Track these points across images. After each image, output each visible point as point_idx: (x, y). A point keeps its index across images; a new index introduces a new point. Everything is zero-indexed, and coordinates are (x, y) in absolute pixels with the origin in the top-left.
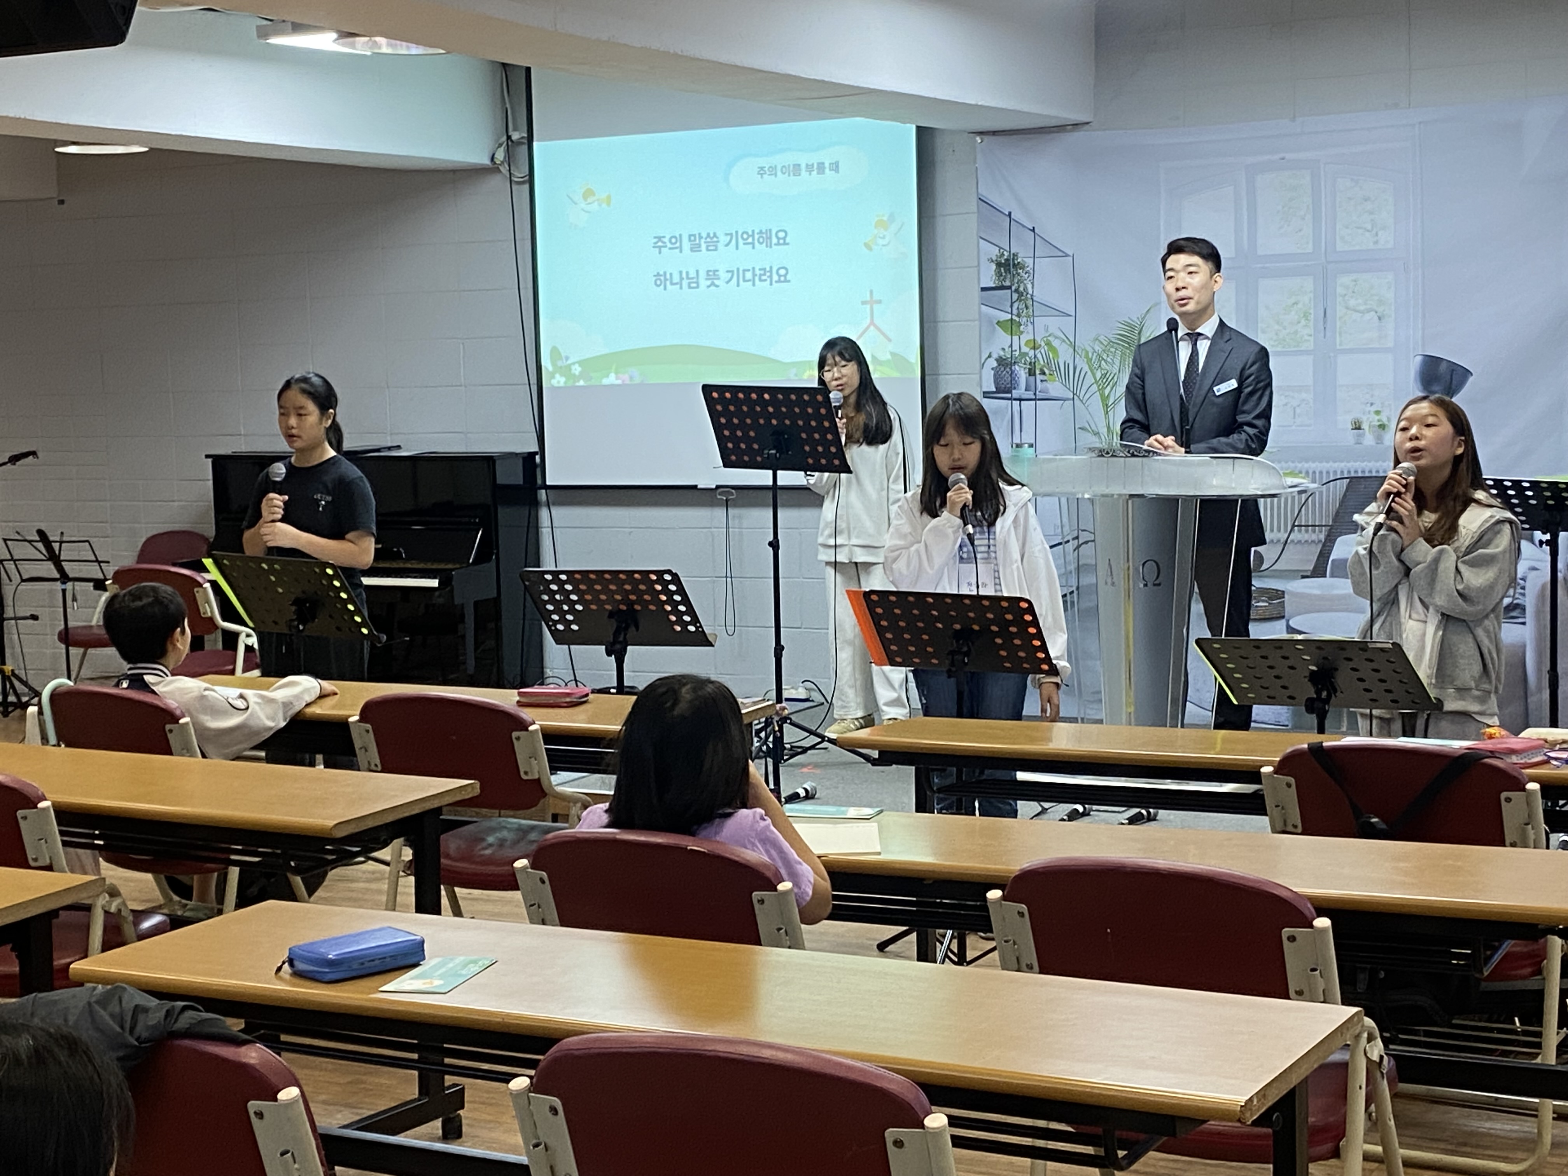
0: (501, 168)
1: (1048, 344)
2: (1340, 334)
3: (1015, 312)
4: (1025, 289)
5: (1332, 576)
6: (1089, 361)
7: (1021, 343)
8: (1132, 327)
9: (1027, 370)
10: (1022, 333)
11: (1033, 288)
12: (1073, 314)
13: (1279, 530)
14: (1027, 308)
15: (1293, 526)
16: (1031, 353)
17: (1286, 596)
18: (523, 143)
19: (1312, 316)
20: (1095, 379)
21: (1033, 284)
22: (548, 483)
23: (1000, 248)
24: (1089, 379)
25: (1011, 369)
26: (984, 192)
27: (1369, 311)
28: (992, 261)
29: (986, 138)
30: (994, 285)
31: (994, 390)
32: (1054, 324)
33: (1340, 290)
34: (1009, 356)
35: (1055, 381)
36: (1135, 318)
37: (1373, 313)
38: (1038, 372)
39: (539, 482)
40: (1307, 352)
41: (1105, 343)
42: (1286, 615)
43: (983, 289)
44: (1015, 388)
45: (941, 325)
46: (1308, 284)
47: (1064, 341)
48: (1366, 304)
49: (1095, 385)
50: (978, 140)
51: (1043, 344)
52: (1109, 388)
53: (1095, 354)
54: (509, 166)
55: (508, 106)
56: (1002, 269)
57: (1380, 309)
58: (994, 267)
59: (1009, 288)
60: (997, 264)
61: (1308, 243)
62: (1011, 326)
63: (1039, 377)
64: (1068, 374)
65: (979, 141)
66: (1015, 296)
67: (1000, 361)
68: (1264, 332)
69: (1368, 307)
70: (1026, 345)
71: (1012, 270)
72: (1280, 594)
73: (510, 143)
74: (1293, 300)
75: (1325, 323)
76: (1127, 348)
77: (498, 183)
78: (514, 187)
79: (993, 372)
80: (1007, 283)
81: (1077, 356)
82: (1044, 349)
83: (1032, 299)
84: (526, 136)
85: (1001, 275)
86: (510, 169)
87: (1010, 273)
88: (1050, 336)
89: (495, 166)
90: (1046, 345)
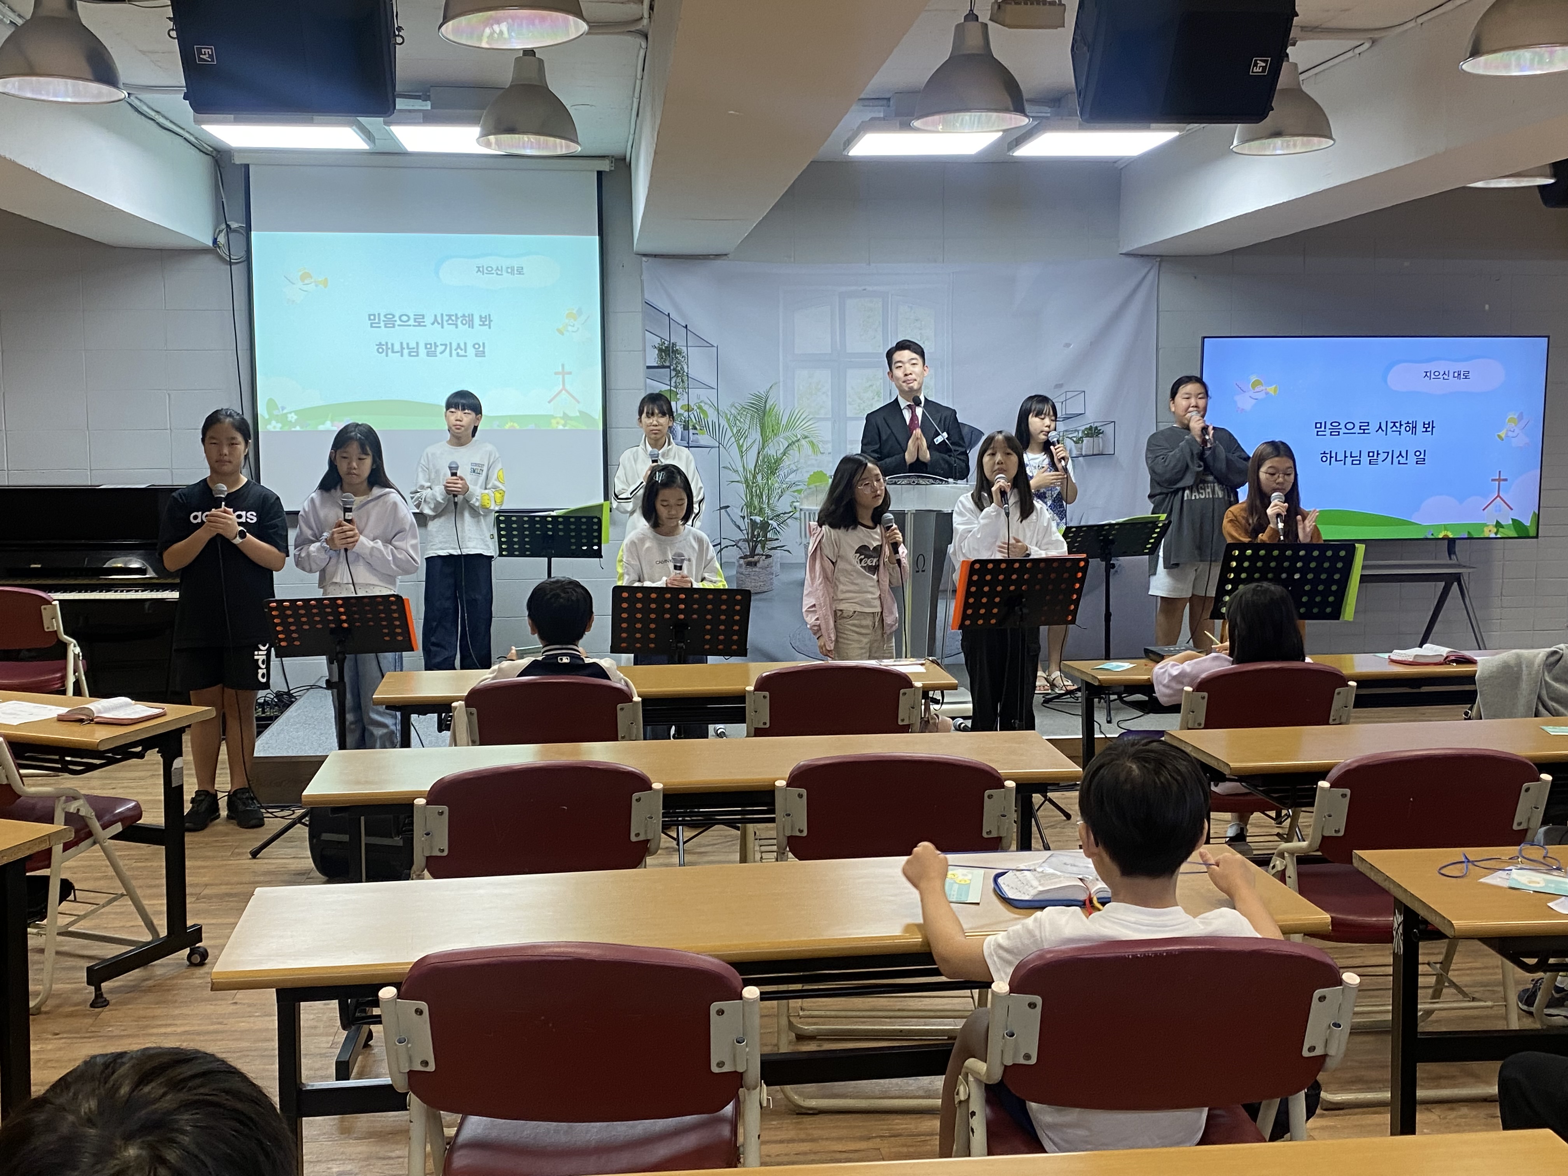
0: (221, 250)
1: (700, 408)
3: (673, 384)
4: (682, 368)
6: (728, 420)
8: (760, 398)
11: (687, 367)
12: (715, 386)
14: (683, 381)
16: (686, 414)
18: (242, 232)
21: (687, 365)
23: (663, 339)
26: (647, 296)
28: (656, 347)
29: (651, 259)
30: (657, 365)
32: (703, 393)
36: (763, 393)
41: (739, 408)
43: (648, 367)
47: (710, 406)
49: (733, 438)
50: (644, 259)
51: (695, 408)
52: (742, 440)
53: (732, 416)
54: (229, 248)
55: (223, 197)
56: (663, 354)
58: (657, 352)
59: (669, 367)
60: (659, 350)
63: (691, 431)
64: (714, 430)
65: (646, 261)
66: (673, 373)
70: (682, 407)
71: (671, 354)
73: (229, 231)
77: (219, 263)
80: (667, 364)
81: (720, 418)
82: (696, 411)
83: (688, 376)
84: (244, 225)
85: (662, 358)
86: (229, 252)
87: (669, 357)
88: (701, 402)
89: (216, 248)
90: (698, 408)
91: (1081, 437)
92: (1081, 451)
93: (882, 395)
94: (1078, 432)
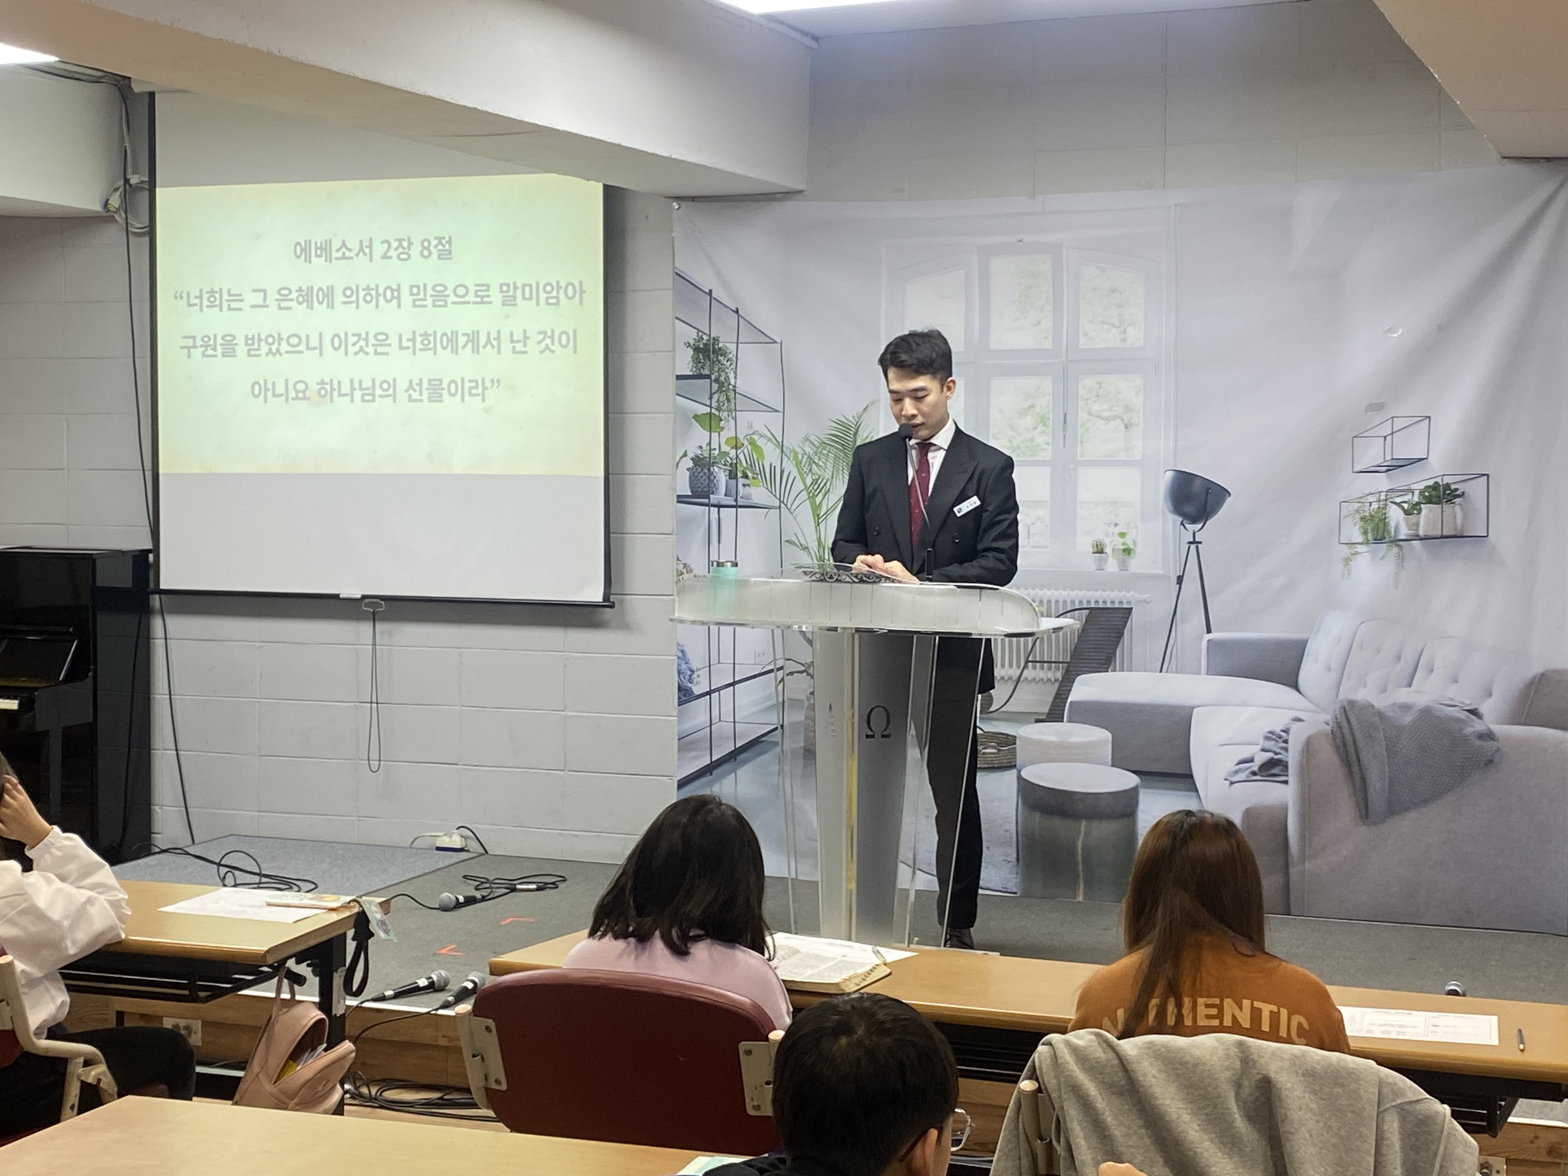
0: (117, 217)
1: (752, 443)
2: (1082, 442)
3: (714, 404)
4: (727, 379)
5: (1070, 721)
6: (798, 464)
7: (721, 441)
8: (847, 427)
9: (727, 473)
10: (722, 429)
11: (735, 378)
13: (1011, 666)
14: (728, 400)
15: (1027, 662)
17: (1018, 742)
18: (142, 189)
19: (1051, 421)
20: (805, 484)
21: (735, 373)
22: (162, 587)
23: (699, 330)
24: (799, 485)
25: (709, 470)
26: (680, 264)
27: (1115, 418)
29: (683, 204)
31: (690, 494)
32: (759, 420)
33: (1082, 393)
34: (708, 456)
35: (757, 486)
36: (850, 418)
37: (1119, 421)
38: (739, 475)
39: (152, 585)
40: (1043, 463)
42: (1018, 764)
43: (679, 377)
44: (713, 493)
45: (629, 417)
46: (1047, 383)
47: (770, 440)
48: (1111, 409)
49: (805, 492)
50: (675, 205)
51: (746, 443)
52: (820, 495)
53: (806, 457)
54: (126, 213)
55: (127, 144)
56: (701, 356)
57: (1127, 417)
59: (708, 377)
60: (694, 350)
61: (1047, 338)
62: (711, 422)
63: (741, 481)
64: (774, 479)
65: (677, 207)
66: (715, 386)
67: (697, 460)
69: (1113, 414)
71: (712, 356)
72: (1010, 740)
74: (1030, 402)
75: (1064, 430)
76: (841, 451)
77: (113, 234)
78: (132, 239)
79: (688, 473)
80: (706, 372)
81: (785, 459)
83: (735, 391)
84: (147, 179)
85: (700, 362)
86: (127, 218)
87: (709, 360)
88: (754, 433)
89: (109, 214)
90: (750, 443)
91: (1418, 504)
92: (1417, 530)
93: (1050, 423)
94: (1413, 493)
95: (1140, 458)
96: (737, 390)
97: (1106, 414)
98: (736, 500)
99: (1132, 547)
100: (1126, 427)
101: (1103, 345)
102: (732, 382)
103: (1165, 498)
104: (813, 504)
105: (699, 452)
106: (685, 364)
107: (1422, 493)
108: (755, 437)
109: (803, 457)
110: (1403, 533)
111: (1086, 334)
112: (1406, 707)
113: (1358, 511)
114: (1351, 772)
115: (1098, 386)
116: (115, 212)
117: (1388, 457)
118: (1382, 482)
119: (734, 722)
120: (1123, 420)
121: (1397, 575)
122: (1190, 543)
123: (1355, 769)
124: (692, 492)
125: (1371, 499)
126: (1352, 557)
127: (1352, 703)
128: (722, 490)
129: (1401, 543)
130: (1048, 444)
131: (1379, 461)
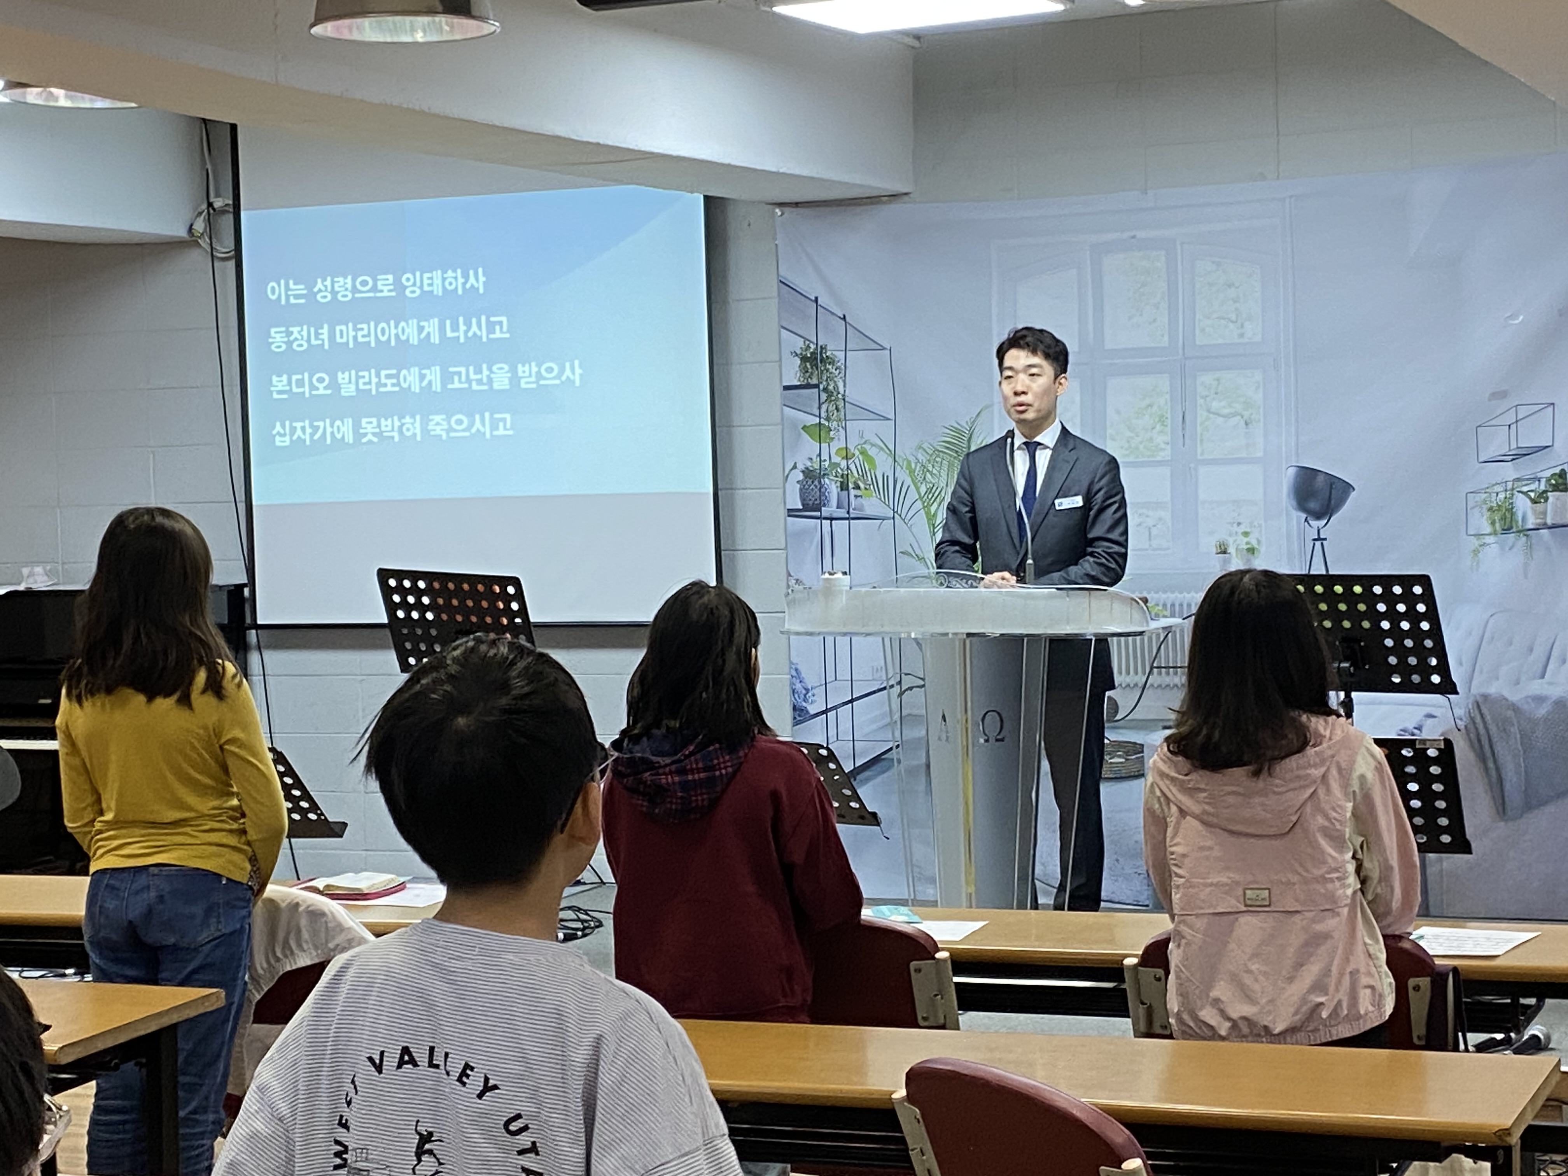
1: (863, 453)
2: (1202, 441)
3: (823, 414)
4: (836, 387)
6: (912, 472)
7: (832, 451)
8: (961, 433)
9: (838, 484)
10: (832, 439)
12: (892, 416)
13: (1136, 673)
14: (837, 409)
15: (1152, 668)
17: (1146, 749)
18: (228, 212)
19: (1169, 420)
20: (919, 494)
21: (844, 382)
22: (259, 622)
23: (806, 339)
24: (913, 495)
25: (820, 482)
26: (785, 273)
27: (1234, 415)
28: (797, 355)
29: (787, 210)
30: (799, 383)
31: (801, 507)
32: (871, 428)
33: (1200, 391)
34: (818, 467)
35: (872, 496)
36: (963, 423)
37: (1239, 417)
38: (851, 486)
39: (248, 620)
40: (1163, 463)
41: (931, 452)
43: (787, 388)
44: (824, 505)
45: (736, 431)
46: (1164, 383)
47: (882, 449)
48: (1230, 406)
50: (778, 211)
51: (857, 453)
52: (935, 505)
53: (919, 465)
54: (211, 239)
55: (209, 166)
56: (809, 366)
57: (1246, 414)
58: (798, 361)
59: (816, 386)
60: (801, 359)
61: (1163, 336)
62: (820, 432)
63: (853, 492)
64: (887, 489)
66: (824, 396)
67: (808, 473)
68: (1113, 439)
69: (1233, 411)
71: (819, 364)
72: (1139, 748)
73: (212, 211)
74: (1148, 401)
75: (1183, 429)
76: (955, 458)
77: (197, 258)
78: (216, 264)
79: (798, 486)
80: (814, 381)
81: (898, 468)
82: (859, 458)
83: (844, 400)
84: (231, 202)
85: (807, 372)
86: (211, 244)
87: (817, 369)
88: (865, 443)
89: (194, 238)
90: (861, 453)
91: (1545, 492)
92: (1545, 518)
93: (1169, 422)
94: (1539, 481)
95: (1260, 454)
96: (847, 399)
97: (1226, 411)
98: (848, 512)
99: (1256, 546)
100: (1246, 424)
101: (1220, 341)
102: (842, 391)
103: (1289, 495)
104: (928, 513)
105: (809, 464)
106: (792, 375)
107: (1548, 480)
108: (867, 447)
109: (916, 466)
110: (1531, 523)
111: (1203, 330)
112: (1540, 699)
113: (1485, 502)
114: (1486, 769)
115: (1216, 383)
116: (200, 238)
117: (1514, 446)
118: (1509, 471)
119: (854, 740)
120: (1242, 417)
121: (1526, 566)
122: (1315, 540)
123: (1491, 765)
124: (803, 505)
125: (1498, 488)
126: (1481, 549)
127: (1486, 697)
128: (834, 502)
129: (1530, 532)
130: (1168, 444)
131: (1505, 450)
